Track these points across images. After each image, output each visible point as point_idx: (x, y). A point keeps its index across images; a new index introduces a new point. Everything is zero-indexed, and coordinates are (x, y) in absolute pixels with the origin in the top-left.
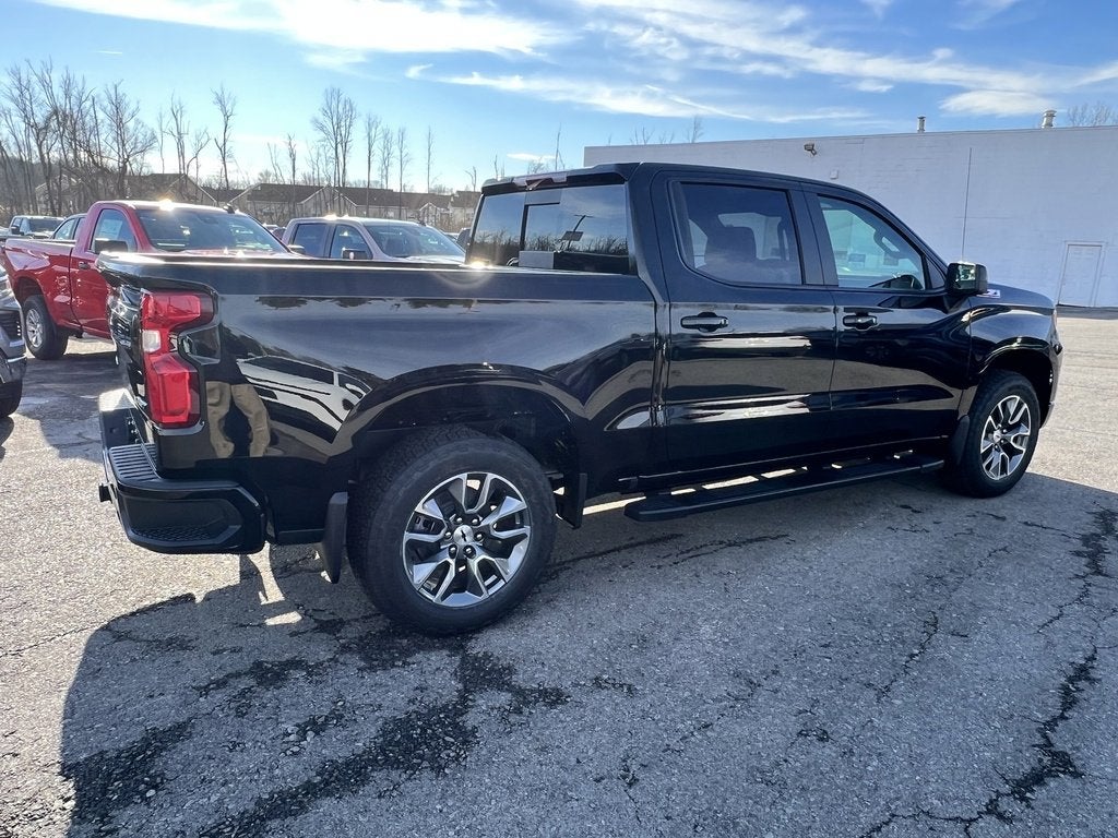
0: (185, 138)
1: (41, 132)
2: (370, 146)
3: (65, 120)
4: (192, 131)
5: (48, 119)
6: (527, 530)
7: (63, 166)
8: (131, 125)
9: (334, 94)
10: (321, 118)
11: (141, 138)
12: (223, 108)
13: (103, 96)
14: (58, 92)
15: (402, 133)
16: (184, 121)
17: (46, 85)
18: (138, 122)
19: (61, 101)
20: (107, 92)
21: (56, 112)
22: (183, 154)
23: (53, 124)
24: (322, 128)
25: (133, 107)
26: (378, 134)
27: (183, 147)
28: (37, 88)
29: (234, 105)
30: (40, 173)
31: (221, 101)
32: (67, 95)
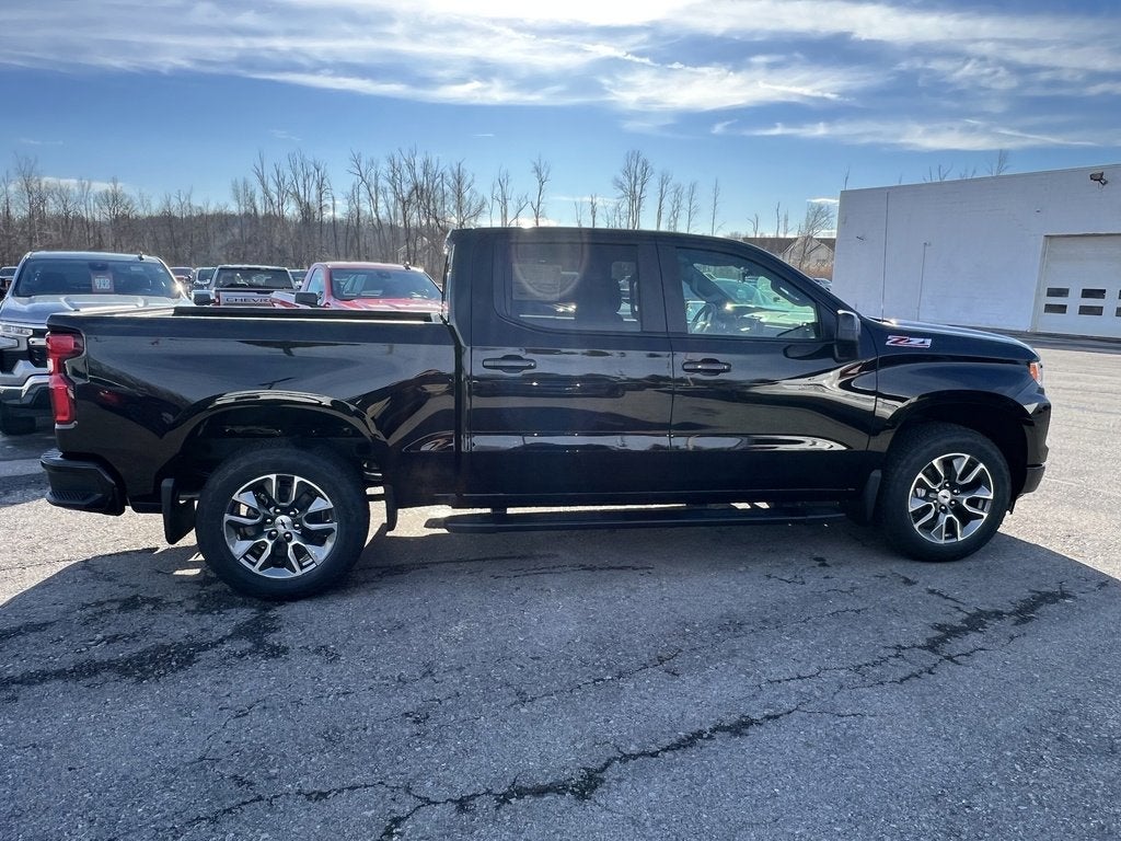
0: (509, 202)
1: (406, 203)
2: (661, 200)
3: (422, 193)
4: (514, 197)
5: (410, 194)
6: (334, 525)
7: (419, 231)
8: (467, 194)
9: (635, 156)
10: (621, 177)
11: (473, 204)
12: (539, 174)
13: (449, 172)
14: (419, 171)
15: (693, 187)
16: (509, 189)
17: (411, 167)
18: (472, 191)
19: (420, 178)
20: (451, 169)
21: (416, 188)
22: (505, 216)
23: (414, 198)
24: (621, 187)
25: (469, 179)
26: (670, 188)
27: (506, 210)
28: (405, 169)
29: (548, 173)
30: (402, 236)
31: (538, 171)
32: (425, 173)
